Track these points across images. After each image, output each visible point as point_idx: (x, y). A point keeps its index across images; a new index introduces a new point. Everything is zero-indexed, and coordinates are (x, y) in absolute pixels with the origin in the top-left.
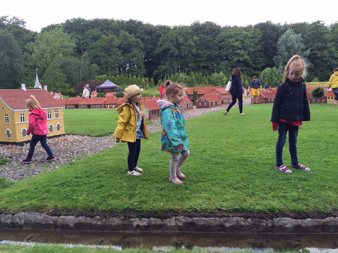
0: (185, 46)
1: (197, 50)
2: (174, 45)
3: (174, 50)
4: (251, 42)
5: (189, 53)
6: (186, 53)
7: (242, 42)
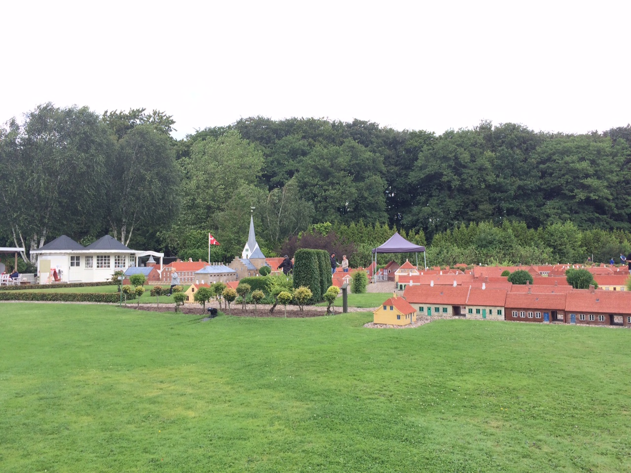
5: (480, 182)
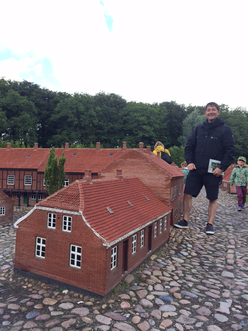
0: (86, 116)
1: (100, 121)
2: (73, 113)
3: (72, 118)
4: (157, 119)
6: (86, 123)
7: (148, 118)
